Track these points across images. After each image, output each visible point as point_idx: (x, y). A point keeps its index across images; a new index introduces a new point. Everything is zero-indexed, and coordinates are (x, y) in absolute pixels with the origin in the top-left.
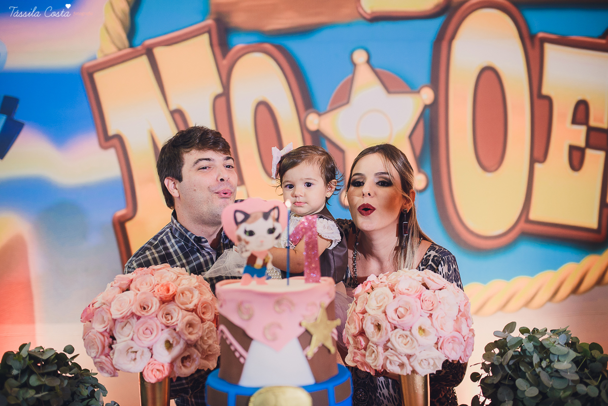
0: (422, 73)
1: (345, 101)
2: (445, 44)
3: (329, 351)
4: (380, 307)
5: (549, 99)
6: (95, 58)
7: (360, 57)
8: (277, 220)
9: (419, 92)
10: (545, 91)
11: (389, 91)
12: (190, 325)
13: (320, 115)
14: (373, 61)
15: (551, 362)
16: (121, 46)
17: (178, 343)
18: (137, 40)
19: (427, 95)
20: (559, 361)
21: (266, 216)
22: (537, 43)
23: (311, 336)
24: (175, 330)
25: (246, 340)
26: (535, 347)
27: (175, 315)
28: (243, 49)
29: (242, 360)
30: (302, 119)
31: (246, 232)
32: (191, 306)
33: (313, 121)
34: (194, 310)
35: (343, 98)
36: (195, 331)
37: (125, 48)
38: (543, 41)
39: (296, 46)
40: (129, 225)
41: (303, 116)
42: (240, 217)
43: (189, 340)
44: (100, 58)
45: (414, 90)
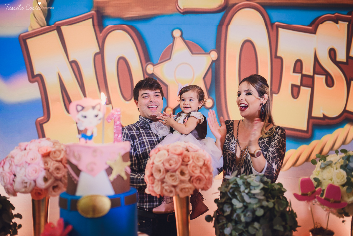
0: (211, 43)
1: (168, 58)
2: (224, 27)
3: (123, 178)
4: (160, 161)
5: (281, 59)
6: (28, 31)
7: (177, 33)
8: (100, 110)
9: (209, 54)
10: (279, 54)
11: (193, 53)
12: (58, 169)
13: (154, 65)
14: (184, 36)
15: (250, 190)
16: (42, 25)
17: (50, 178)
18: (51, 22)
19: (214, 55)
20: (254, 189)
21: (94, 108)
22: (275, 28)
23: (112, 170)
24: (48, 171)
25: (78, 171)
26: (244, 183)
27: (49, 163)
28: (111, 27)
29: (75, 182)
30: (144, 68)
31: (82, 116)
32: (59, 159)
33: (150, 69)
34: (61, 161)
35: (167, 55)
36: (61, 172)
37: (45, 26)
38: (278, 27)
39: (141, 27)
40: (45, 126)
41: (144, 66)
42: (80, 108)
43: (57, 177)
44: (30, 31)
45: (206, 52)
